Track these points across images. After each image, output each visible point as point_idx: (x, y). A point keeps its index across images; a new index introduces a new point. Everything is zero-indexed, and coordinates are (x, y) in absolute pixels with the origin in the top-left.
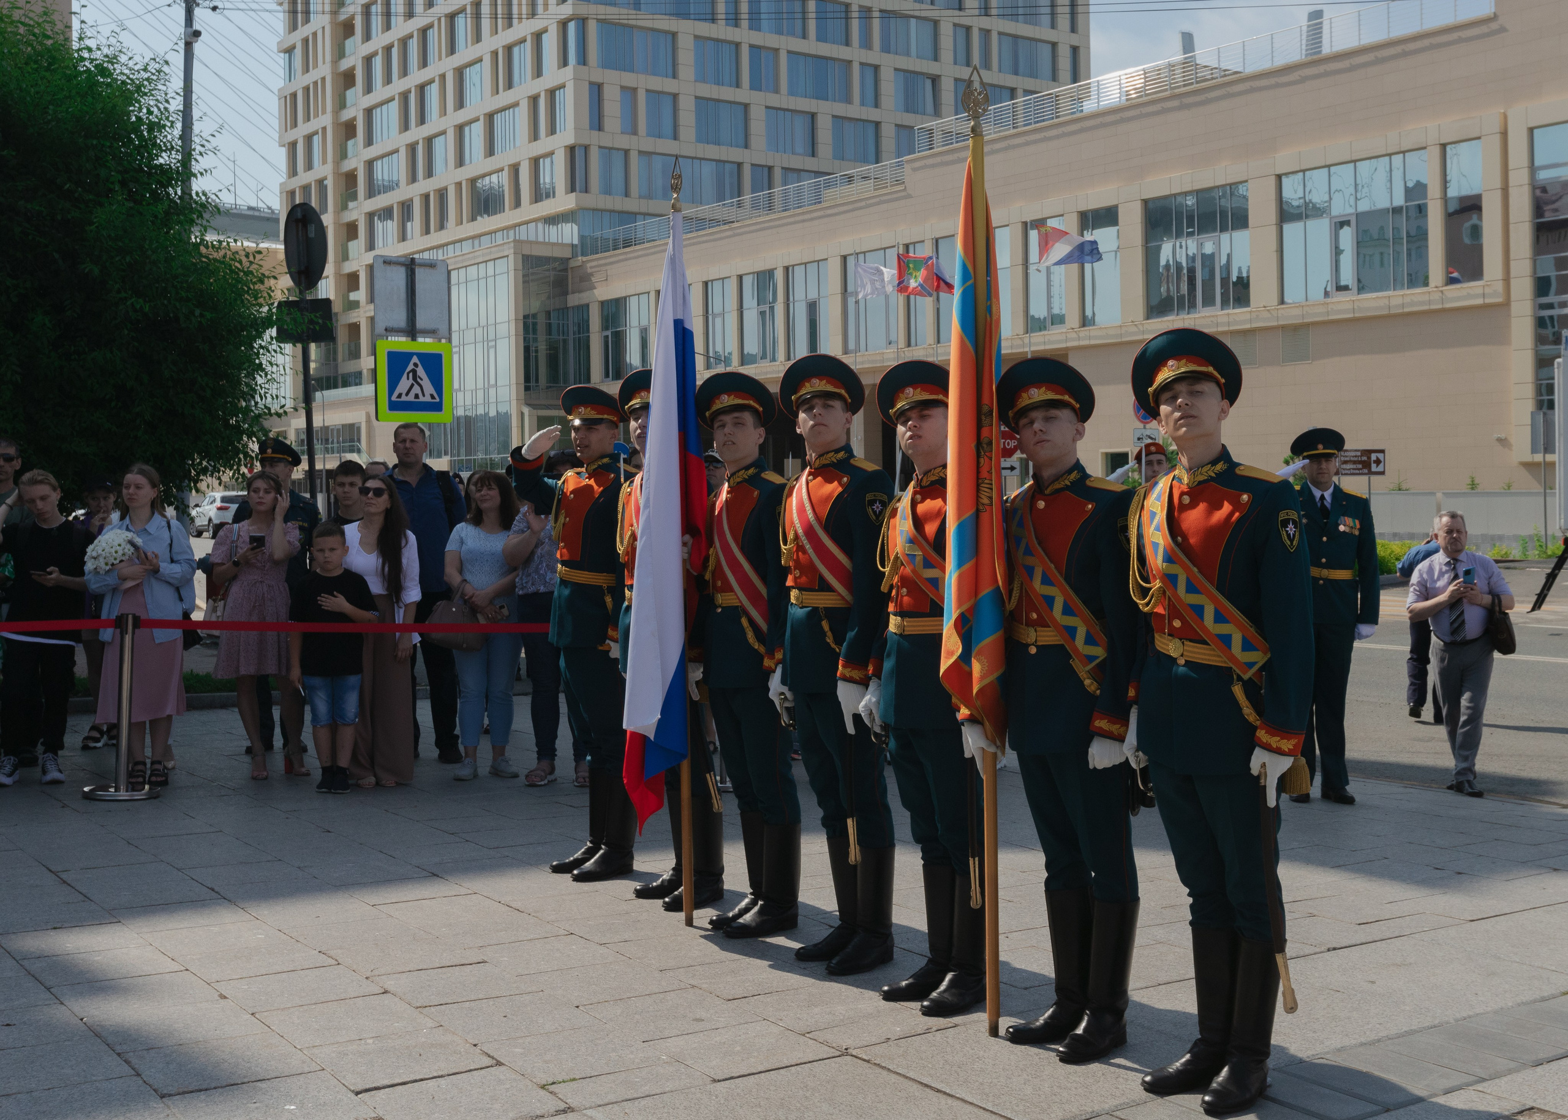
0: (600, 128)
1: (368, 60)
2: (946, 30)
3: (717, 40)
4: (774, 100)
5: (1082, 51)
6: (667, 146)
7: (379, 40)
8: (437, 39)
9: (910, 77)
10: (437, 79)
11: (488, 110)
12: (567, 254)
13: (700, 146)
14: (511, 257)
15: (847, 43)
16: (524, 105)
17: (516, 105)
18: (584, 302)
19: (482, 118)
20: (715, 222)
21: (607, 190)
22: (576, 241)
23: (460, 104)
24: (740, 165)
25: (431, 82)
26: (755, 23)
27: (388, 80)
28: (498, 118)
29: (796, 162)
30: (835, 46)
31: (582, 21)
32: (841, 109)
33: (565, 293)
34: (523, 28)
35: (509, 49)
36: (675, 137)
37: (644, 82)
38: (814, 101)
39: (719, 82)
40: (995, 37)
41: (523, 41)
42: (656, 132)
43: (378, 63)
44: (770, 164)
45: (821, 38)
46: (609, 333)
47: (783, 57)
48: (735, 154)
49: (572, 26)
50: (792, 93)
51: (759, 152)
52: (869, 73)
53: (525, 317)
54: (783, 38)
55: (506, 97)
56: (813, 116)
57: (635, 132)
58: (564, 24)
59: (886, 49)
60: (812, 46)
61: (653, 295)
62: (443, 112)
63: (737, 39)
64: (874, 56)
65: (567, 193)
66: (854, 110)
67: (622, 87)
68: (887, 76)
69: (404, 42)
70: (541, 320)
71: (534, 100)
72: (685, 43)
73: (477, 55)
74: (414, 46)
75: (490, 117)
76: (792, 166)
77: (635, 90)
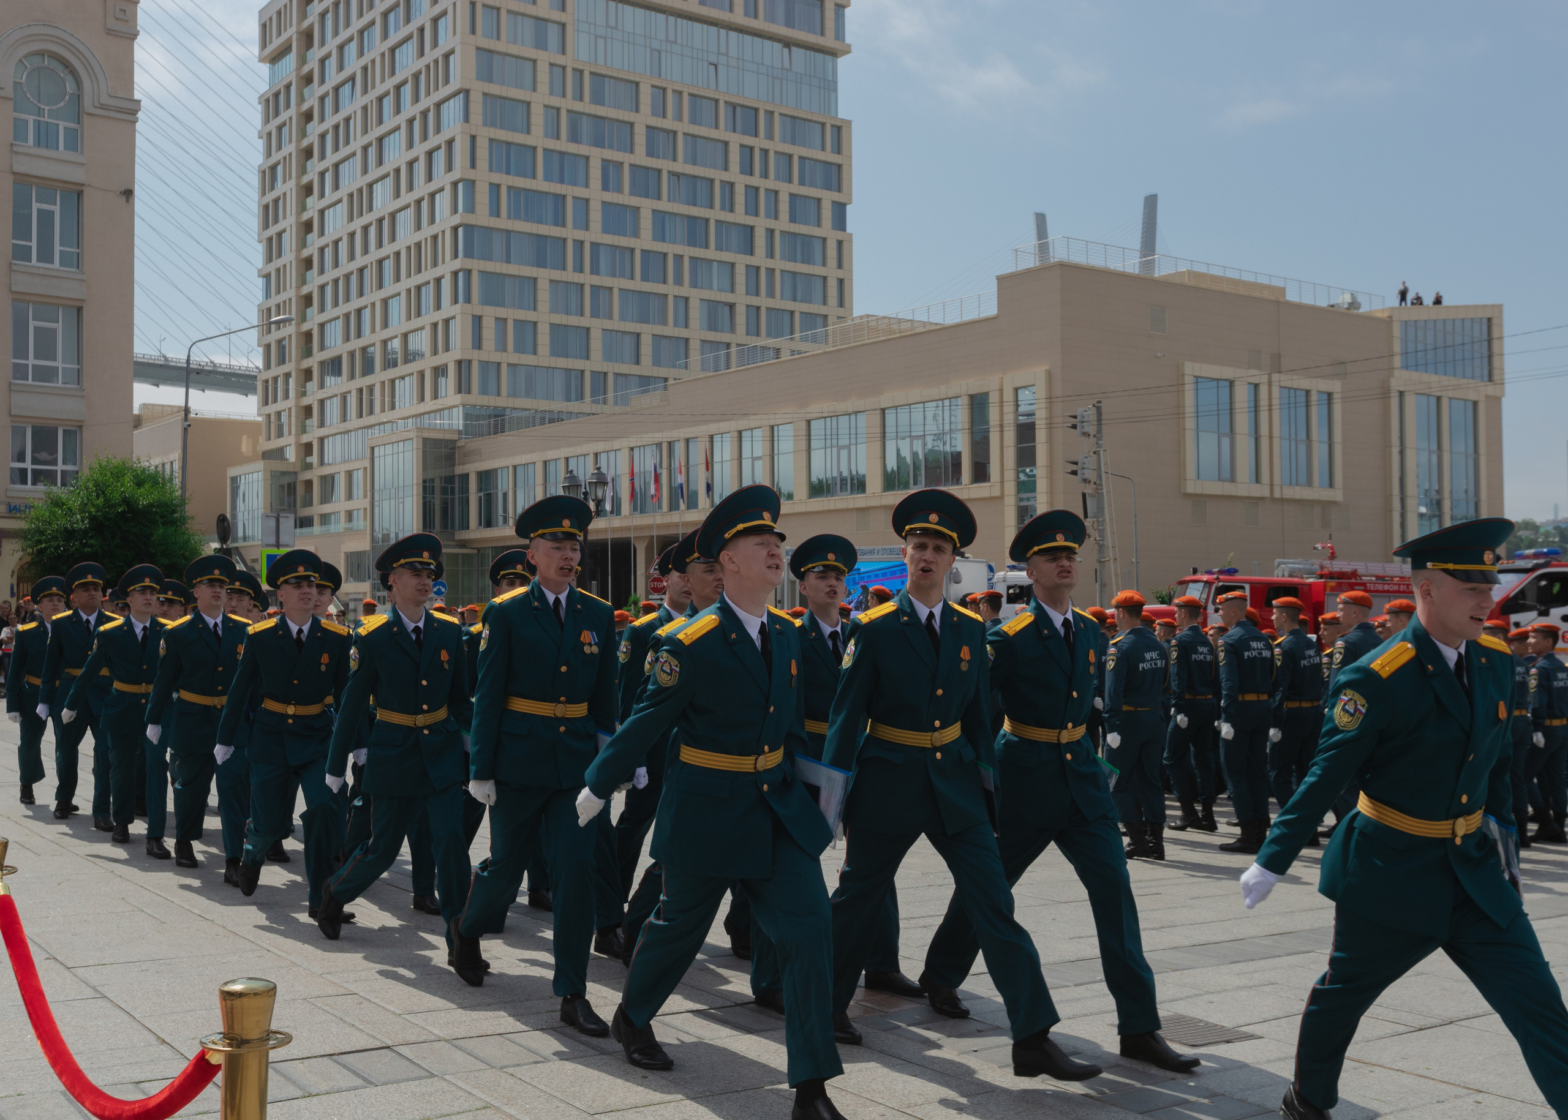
0: (480, 348)
1: (322, 288)
2: (740, 271)
3: (567, 282)
4: (608, 325)
5: (846, 283)
6: (528, 359)
7: (330, 275)
8: (370, 277)
9: (712, 306)
10: (369, 306)
11: (403, 331)
12: (455, 437)
13: (553, 359)
14: (415, 440)
15: (665, 282)
16: (428, 329)
17: (422, 328)
18: (465, 472)
19: (399, 336)
20: (555, 418)
21: (484, 391)
22: (461, 428)
23: (385, 325)
24: (582, 372)
25: (365, 307)
26: (595, 270)
27: (336, 304)
28: (411, 337)
29: (624, 369)
30: (655, 284)
31: (468, 272)
32: (659, 330)
33: (454, 465)
34: (428, 275)
35: (419, 288)
36: (535, 353)
37: (512, 314)
38: (639, 325)
39: (567, 313)
40: (778, 274)
41: (428, 283)
42: (520, 349)
43: (329, 290)
44: (605, 370)
45: (645, 278)
46: (482, 494)
47: (616, 292)
48: (578, 364)
49: (461, 275)
51: (596, 362)
52: (682, 304)
53: (424, 482)
54: (616, 280)
55: (416, 323)
56: (638, 335)
57: (505, 350)
58: (455, 274)
59: (694, 284)
60: (638, 285)
61: (511, 469)
62: (373, 331)
63: (581, 282)
64: (685, 291)
65: (455, 394)
66: (669, 330)
67: (497, 319)
68: (695, 306)
69: (347, 277)
70: (437, 485)
71: (435, 325)
72: (543, 286)
73: (397, 291)
74: (354, 279)
75: (405, 336)
76: (621, 372)
77: (505, 320)
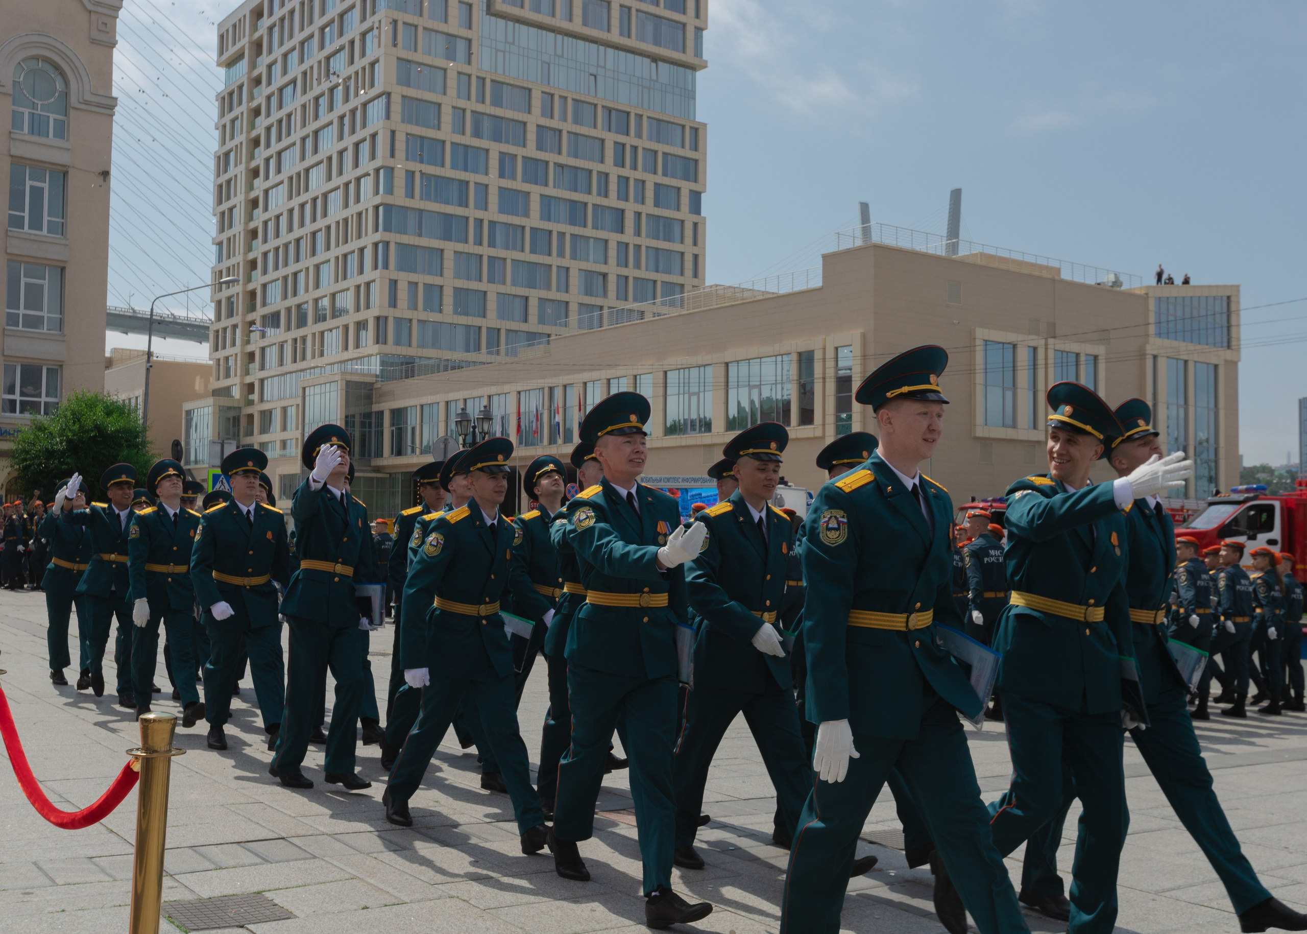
0: (395, 306)
1: (265, 254)
2: (612, 246)
3: (468, 254)
4: (502, 289)
6: (434, 317)
7: (272, 244)
8: (305, 246)
9: (589, 275)
10: (304, 270)
11: (332, 291)
12: (373, 380)
13: (456, 316)
14: (339, 382)
15: (550, 254)
16: (352, 290)
17: (348, 289)
18: (381, 409)
19: (328, 295)
20: (457, 366)
21: (398, 343)
22: (378, 373)
23: (317, 286)
24: (480, 328)
25: (301, 271)
26: (492, 244)
27: (276, 268)
28: (338, 296)
29: (515, 326)
30: (541, 257)
31: (387, 244)
32: (544, 294)
33: (371, 403)
34: (354, 245)
35: (345, 256)
36: (441, 311)
37: (422, 279)
38: (527, 289)
40: (643, 249)
41: (353, 252)
42: (428, 307)
43: (271, 256)
44: (498, 327)
45: (533, 251)
46: (394, 428)
47: (509, 262)
48: (476, 321)
49: (380, 246)
50: (514, 284)
51: (491, 320)
52: (563, 273)
53: (347, 417)
54: (509, 252)
55: (342, 285)
56: (527, 298)
57: (416, 309)
58: (376, 245)
59: (574, 257)
60: (527, 256)
61: (418, 408)
62: (307, 291)
63: (481, 253)
64: (565, 262)
65: (374, 344)
66: (553, 295)
67: (409, 283)
68: (574, 274)
69: (286, 246)
70: (357, 420)
71: (358, 287)
72: (449, 256)
73: (327, 258)
74: (292, 248)
75: (333, 296)
76: (512, 329)
77: (417, 284)
